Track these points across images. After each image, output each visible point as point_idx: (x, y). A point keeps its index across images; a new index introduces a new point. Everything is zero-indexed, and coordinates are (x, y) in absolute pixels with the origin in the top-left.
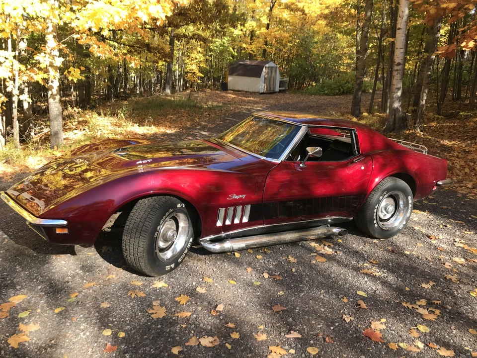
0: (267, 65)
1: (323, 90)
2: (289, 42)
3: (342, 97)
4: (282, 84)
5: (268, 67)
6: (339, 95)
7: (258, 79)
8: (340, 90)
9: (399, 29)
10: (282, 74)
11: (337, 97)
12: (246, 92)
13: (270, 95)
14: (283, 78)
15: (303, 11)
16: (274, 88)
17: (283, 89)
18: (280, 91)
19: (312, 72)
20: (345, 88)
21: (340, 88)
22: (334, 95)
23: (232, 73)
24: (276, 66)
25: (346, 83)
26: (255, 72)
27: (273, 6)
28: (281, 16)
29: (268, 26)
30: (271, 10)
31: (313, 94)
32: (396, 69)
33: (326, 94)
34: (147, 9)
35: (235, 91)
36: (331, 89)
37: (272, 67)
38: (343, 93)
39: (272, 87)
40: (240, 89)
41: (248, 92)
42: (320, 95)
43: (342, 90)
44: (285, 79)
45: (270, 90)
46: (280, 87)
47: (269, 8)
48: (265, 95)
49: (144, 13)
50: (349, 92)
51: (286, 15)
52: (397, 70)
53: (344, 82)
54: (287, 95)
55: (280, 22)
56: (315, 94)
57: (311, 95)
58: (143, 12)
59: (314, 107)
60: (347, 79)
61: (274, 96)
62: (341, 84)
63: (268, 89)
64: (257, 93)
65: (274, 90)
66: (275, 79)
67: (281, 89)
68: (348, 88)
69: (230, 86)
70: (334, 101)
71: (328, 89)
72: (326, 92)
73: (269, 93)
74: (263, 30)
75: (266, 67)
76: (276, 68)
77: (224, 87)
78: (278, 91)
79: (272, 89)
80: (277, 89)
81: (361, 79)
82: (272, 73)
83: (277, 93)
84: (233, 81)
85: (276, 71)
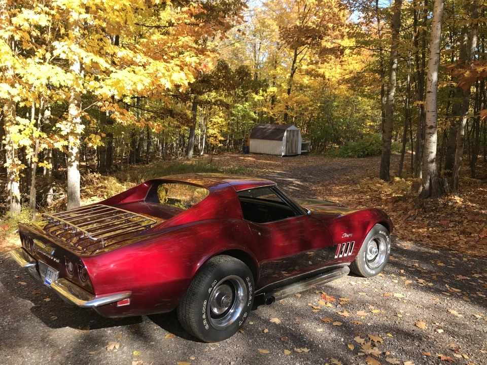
0: (289, 129)
1: (346, 153)
2: (310, 106)
3: (367, 159)
4: (304, 146)
5: (290, 131)
6: (364, 157)
7: (279, 142)
8: (364, 152)
9: (429, 92)
10: (303, 136)
11: (362, 159)
12: (268, 155)
13: (292, 158)
14: (305, 141)
15: (323, 76)
16: (296, 151)
17: (306, 151)
18: (302, 154)
19: (335, 135)
20: (369, 150)
21: (364, 150)
22: (359, 157)
23: (253, 136)
24: (297, 129)
25: (370, 145)
26: (276, 135)
27: (294, 72)
28: (301, 82)
29: (289, 92)
30: (292, 76)
31: (337, 156)
32: (428, 132)
33: (350, 157)
34: (170, 76)
35: (257, 155)
36: (355, 151)
37: (294, 131)
38: (368, 155)
39: (294, 149)
40: (262, 152)
41: (270, 155)
42: (344, 157)
43: (366, 152)
44: (307, 142)
45: (292, 152)
47: (290, 74)
48: (287, 158)
49: (168, 81)
50: (374, 154)
51: (306, 80)
52: (430, 133)
53: (368, 144)
54: (310, 158)
55: (302, 87)
56: (339, 157)
57: (335, 157)
58: (166, 80)
59: (338, 170)
60: (371, 141)
61: (296, 159)
62: (365, 146)
63: (290, 152)
64: (279, 155)
65: (295, 153)
66: (297, 142)
67: (303, 151)
68: (373, 150)
69: (251, 150)
70: (359, 163)
71: (352, 151)
72: (350, 154)
73: (292, 156)
74: (285, 95)
75: (287, 131)
76: (298, 131)
77: (246, 151)
79: (294, 152)
80: (300, 152)
81: (389, 141)
82: (293, 136)
83: (299, 156)
84: (255, 145)
85: (297, 134)
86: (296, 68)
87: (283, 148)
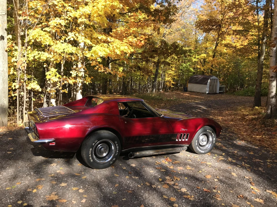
0: (211, 78)
1: (247, 93)
2: (227, 65)
4: (221, 89)
5: (212, 79)
7: (205, 85)
10: (220, 83)
12: (198, 93)
13: (212, 95)
15: (235, 47)
16: (216, 91)
17: (222, 91)
18: (220, 93)
23: (191, 82)
25: (263, 89)
26: (203, 82)
27: (217, 45)
28: (222, 51)
29: (213, 57)
30: (216, 47)
31: (240, 95)
32: (271, 80)
33: (250, 96)
35: (192, 92)
36: (253, 93)
37: (214, 79)
40: (195, 91)
41: (200, 93)
42: (245, 96)
44: (223, 86)
45: (213, 92)
47: (215, 47)
48: (209, 95)
51: (225, 50)
54: (223, 96)
55: (221, 54)
56: (242, 96)
57: (239, 96)
61: (215, 96)
63: (212, 91)
64: (205, 93)
66: (216, 86)
67: (220, 91)
69: (189, 89)
72: (249, 94)
73: (212, 94)
74: (211, 58)
75: (210, 79)
76: (217, 79)
77: (185, 90)
78: (218, 93)
79: (214, 91)
80: (218, 91)
82: (214, 82)
83: (218, 94)
84: (191, 87)
85: (217, 81)
86: (219, 43)
87: (207, 89)
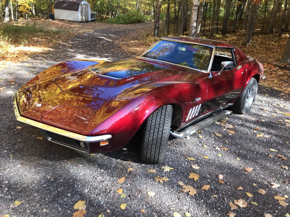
1: (119, 21)
3: (132, 25)
4: (92, 16)
5: (83, 4)
6: (129, 24)
7: (76, 12)
8: (129, 21)
10: (91, 9)
12: (69, 21)
14: (93, 12)
16: (88, 19)
17: (93, 19)
18: (92, 21)
19: (111, 9)
20: (132, 19)
21: (130, 19)
22: (126, 24)
23: (57, 7)
25: (132, 17)
33: (122, 23)
35: (60, 20)
36: (125, 20)
37: (85, 4)
38: (132, 23)
41: (71, 21)
42: (118, 24)
43: (131, 21)
44: (94, 13)
46: (91, 18)
48: (82, 23)
50: (135, 22)
52: (195, 9)
53: (131, 15)
54: (96, 24)
56: (115, 23)
57: (113, 24)
60: (133, 13)
64: (77, 21)
65: (88, 20)
66: (87, 13)
67: (92, 19)
68: (134, 19)
69: (56, 17)
70: (129, 27)
71: (123, 20)
72: (122, 22)
73: (85, 22)
75: (81, 4)
76: (88, 5)
77: (52, 17)
78: (90, 20)
79: (86, 19)
80: (90, 19)
81: (159, 14)
82: (85, 8)
83: (90, 22)
84: (58, 13)
85: (88, 7)
87: (80, 16)
